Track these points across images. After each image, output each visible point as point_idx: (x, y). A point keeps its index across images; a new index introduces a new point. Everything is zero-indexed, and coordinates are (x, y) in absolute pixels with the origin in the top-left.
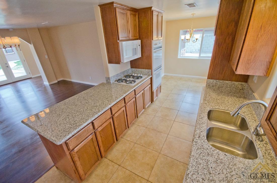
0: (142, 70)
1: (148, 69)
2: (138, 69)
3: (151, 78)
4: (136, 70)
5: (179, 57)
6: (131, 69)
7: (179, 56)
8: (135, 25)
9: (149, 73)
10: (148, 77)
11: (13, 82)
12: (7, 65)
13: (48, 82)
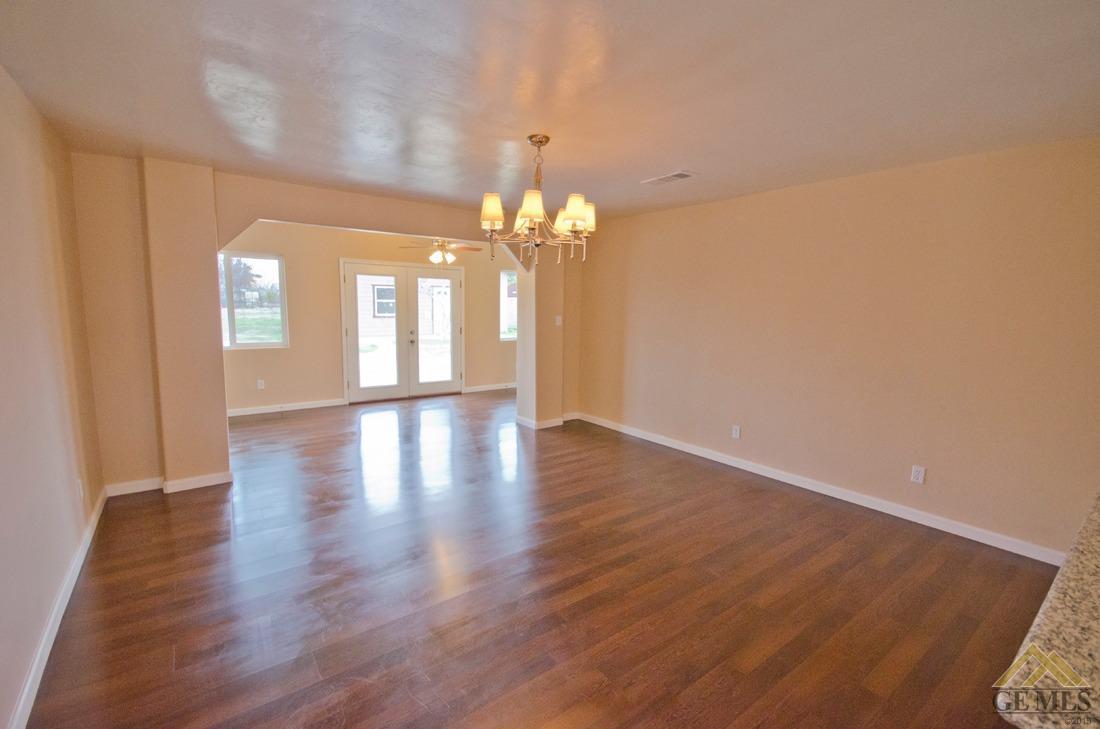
11: (407, 397)
12: (412, 337)
13: (534, 417)
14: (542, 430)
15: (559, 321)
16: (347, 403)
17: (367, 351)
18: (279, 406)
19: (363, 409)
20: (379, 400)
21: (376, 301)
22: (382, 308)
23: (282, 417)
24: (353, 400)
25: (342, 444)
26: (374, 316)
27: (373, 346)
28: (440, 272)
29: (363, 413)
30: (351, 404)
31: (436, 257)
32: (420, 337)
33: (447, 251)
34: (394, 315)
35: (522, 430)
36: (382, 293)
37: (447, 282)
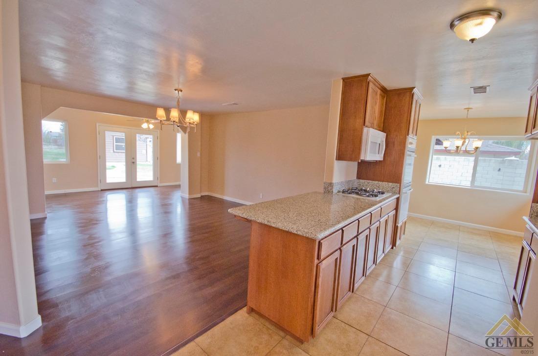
0: (380, 183)
1: (392, 182)
2: (371, 181)
3: (398, 199)
4: (368, 183)
5: (427, 183)
6: (358, 181)
7: (427, 181)
8: (381, 111)
9: (394, 189)
10: (390, 197)
11: (131, 188)
12: (133, 161)
13: (188, 193)
14: (191, 199)
15: (199, 154)
16: (100, 190)
17: (110, 169)
18: (64, 190)
19: (108, 192)
20: (116, 188)
21: (115, 144)
22: (118, 148)
23: (65, 195)
24: (102, 189)
25: (98, 204)
26: (114, 152)
27: (114, 167)
28: (147, 132)
29: (109, 194)
30: (102, 190)
31: (145, 126)
32: (138, 160)
33: (150, 123)
34: (124, 151)
35: (183, 199)
36: (118, 140)
37: (151, 136)
